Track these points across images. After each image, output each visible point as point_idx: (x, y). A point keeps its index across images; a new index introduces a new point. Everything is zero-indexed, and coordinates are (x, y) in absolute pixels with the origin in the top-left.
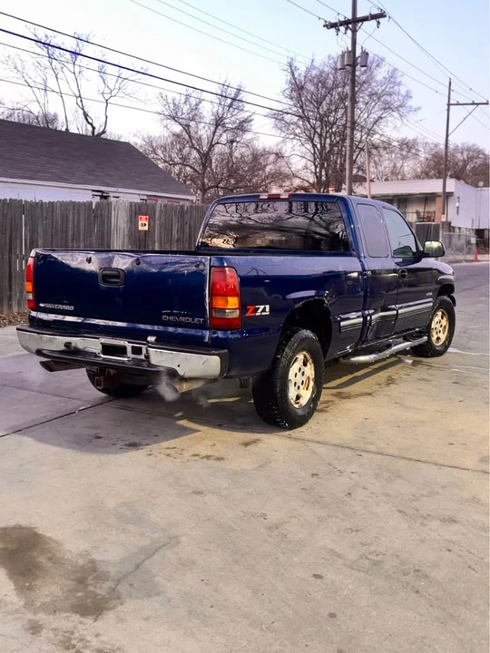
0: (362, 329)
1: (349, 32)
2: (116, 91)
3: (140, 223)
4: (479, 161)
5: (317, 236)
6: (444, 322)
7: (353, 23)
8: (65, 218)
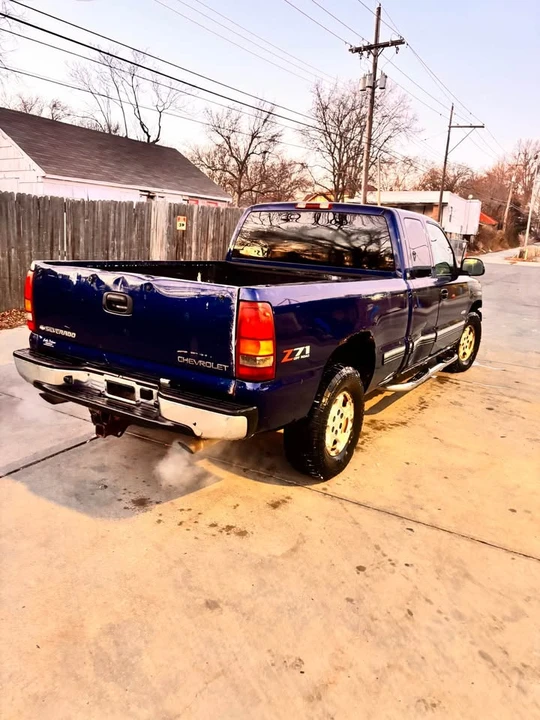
0: (404, 358)
1: (371, 56)
2: (168, 104)
3: (178, 223)
4: (467, 177)
5: (338, 248)
6: (471, 338)
7: (375, 48)
8: (106, 217)
